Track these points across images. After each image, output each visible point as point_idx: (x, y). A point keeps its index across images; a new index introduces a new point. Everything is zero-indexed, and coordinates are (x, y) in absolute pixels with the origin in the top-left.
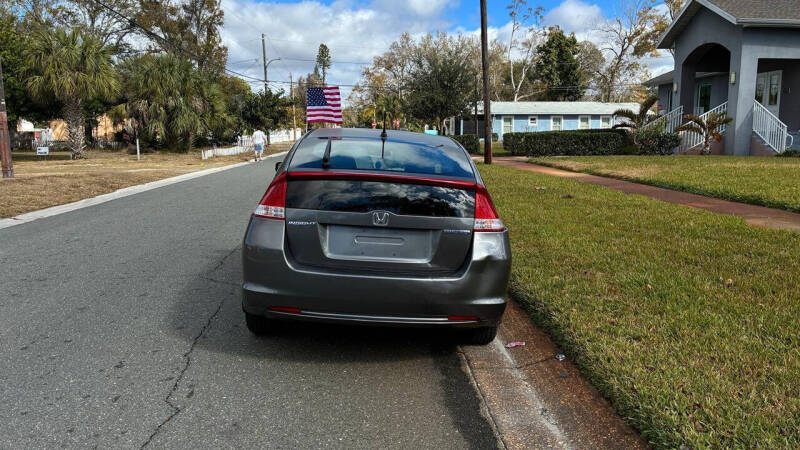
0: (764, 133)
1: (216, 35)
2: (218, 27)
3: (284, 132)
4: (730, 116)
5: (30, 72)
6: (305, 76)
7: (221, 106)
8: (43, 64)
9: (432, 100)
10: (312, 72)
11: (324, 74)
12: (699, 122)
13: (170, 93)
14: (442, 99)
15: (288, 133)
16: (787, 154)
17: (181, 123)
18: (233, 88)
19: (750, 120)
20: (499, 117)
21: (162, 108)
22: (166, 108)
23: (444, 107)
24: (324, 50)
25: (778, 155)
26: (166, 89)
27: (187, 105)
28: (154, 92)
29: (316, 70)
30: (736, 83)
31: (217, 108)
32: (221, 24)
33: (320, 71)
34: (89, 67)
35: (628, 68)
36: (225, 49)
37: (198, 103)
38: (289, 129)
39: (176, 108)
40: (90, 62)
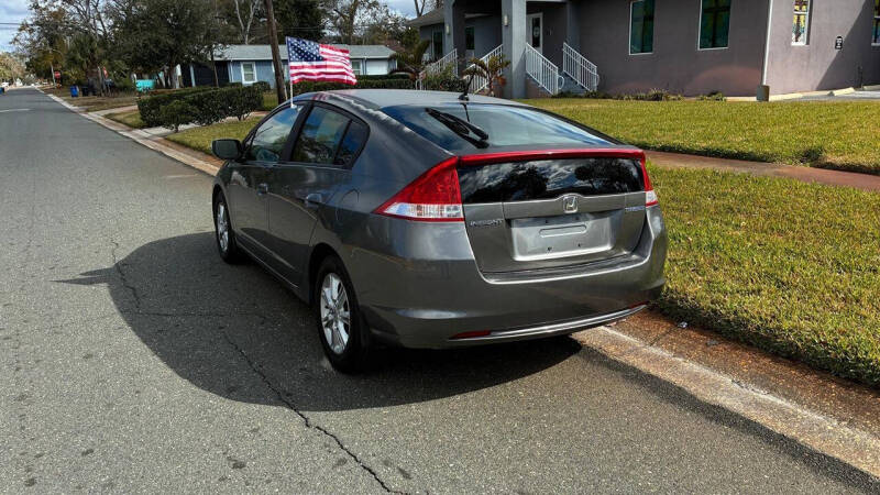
0: (537, 75)
4: (506, 59)
9: (157, 43)
12: (482, 65)
14: (170, 42)
16: (562, 95)
19: (523, 62)
20: (237, 63)
23: (172, 52)
25: (553, 97)
30: (509, 26)
35: (369, 7)
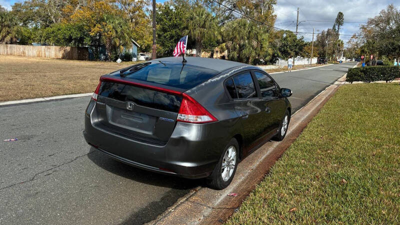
1: (272, 9)
2: (274, 5)
3: (306, 59)
5: (184, 28)
6: (326, 30)
7: (266, 45)
8: (189, 25)
10: (331, 28)
11: (338, 28)
13: (242, 38)
15: (308, 60)
17: (245, 52)
18: (275, 36)
21: (238, 45)
22: (239, 45)
24: (340, 15)
26: (241, 36)
27: (249, 44)
28: (235, 37)
29: (334, 26)
31: (264, 46)
32: (275, 4)
33: (337, 27)
34: (207, 26)
36: (276, 16)
37: (255, 43)
38: (309, 58)
39: (243, 45)
40: (208, 24)
